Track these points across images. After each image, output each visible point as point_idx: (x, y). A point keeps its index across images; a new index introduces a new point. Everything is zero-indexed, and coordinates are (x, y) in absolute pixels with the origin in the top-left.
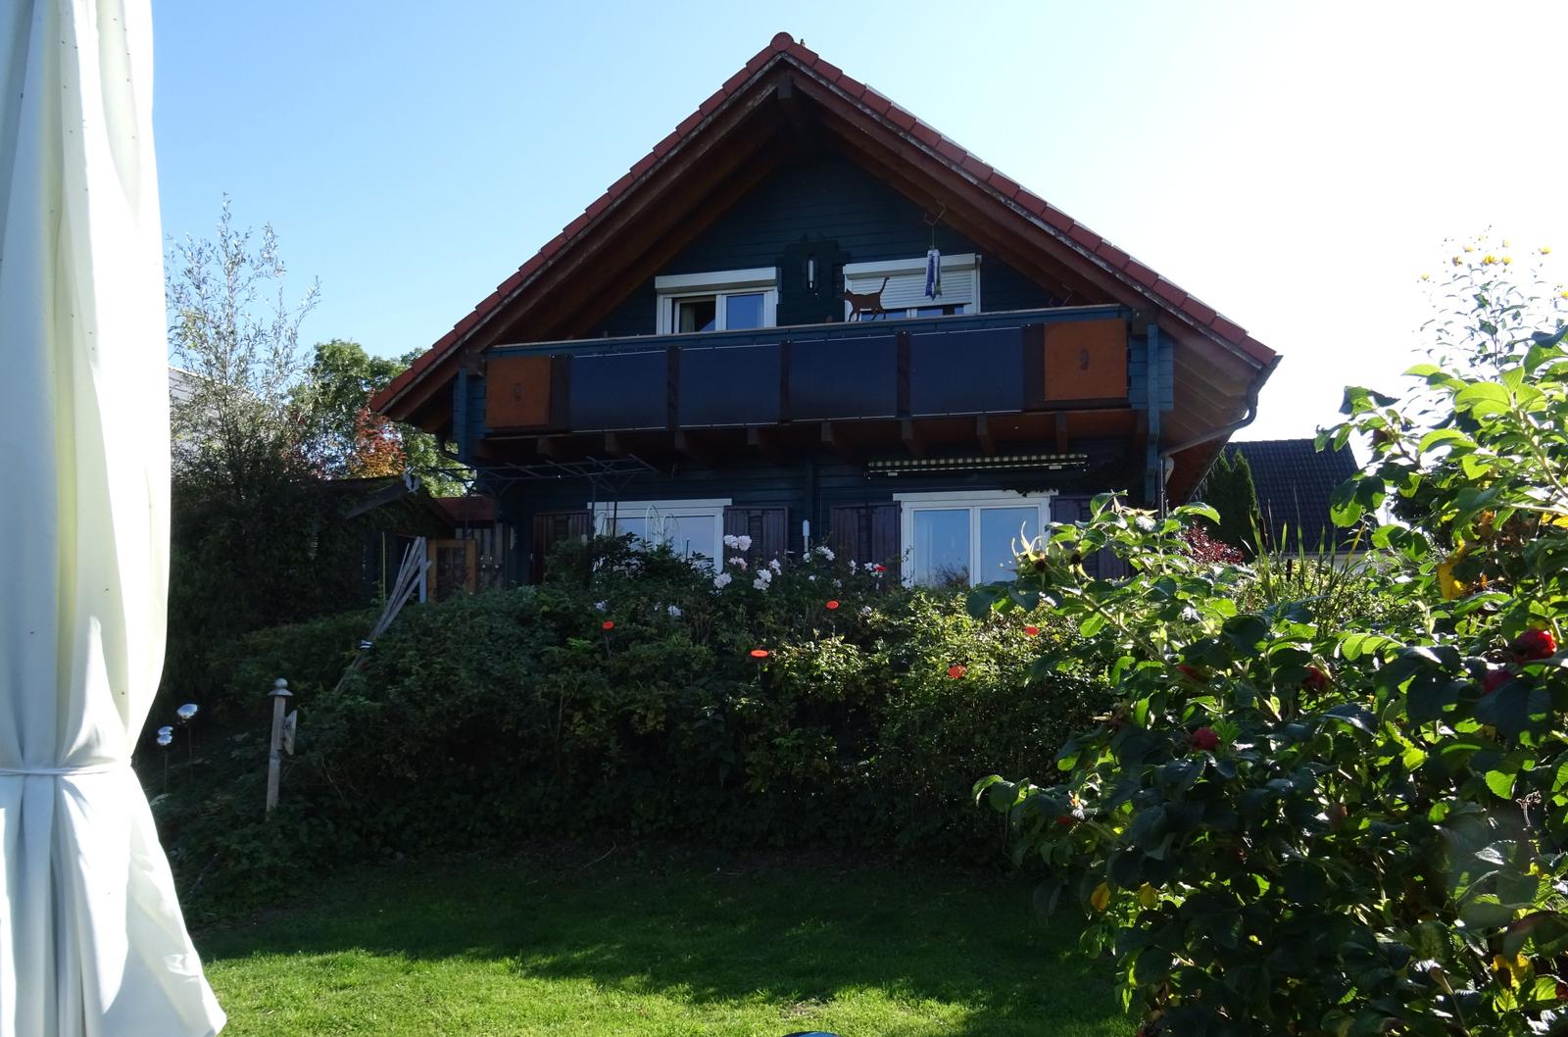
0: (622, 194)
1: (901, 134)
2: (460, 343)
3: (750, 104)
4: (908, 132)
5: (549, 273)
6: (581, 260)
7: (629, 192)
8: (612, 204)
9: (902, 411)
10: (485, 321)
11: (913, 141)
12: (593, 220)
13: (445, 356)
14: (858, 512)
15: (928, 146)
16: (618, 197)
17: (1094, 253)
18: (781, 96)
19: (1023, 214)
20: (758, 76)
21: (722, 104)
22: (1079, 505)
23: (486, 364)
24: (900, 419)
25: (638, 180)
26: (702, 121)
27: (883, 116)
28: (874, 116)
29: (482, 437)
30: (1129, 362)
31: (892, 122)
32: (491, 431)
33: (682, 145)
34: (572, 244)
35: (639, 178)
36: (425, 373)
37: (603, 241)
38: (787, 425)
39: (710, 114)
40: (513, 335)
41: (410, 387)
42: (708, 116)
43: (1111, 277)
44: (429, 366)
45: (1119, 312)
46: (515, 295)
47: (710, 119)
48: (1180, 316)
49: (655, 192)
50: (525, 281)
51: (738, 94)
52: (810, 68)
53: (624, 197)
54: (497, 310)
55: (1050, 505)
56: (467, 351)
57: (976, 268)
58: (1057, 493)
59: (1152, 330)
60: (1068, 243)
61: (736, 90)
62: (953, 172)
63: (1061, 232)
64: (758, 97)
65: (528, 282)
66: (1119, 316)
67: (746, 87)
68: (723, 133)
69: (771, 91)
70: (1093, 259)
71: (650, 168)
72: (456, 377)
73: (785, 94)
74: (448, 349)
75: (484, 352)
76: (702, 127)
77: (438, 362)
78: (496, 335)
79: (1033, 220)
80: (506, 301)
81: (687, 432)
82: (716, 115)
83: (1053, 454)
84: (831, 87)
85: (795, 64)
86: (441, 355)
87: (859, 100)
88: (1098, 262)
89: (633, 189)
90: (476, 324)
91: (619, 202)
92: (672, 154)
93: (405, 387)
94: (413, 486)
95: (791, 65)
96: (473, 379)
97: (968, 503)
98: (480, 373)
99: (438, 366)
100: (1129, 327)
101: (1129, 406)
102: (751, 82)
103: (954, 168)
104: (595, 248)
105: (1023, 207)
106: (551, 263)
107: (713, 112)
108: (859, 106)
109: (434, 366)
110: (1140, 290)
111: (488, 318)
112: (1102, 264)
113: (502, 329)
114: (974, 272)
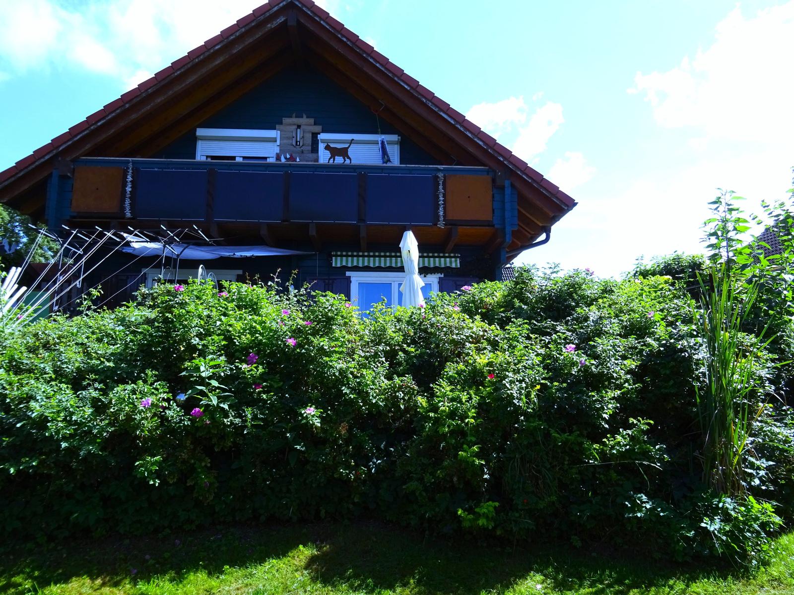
0: (181, 68)
1: (364, 55)
2: (55, 152)
3: (269, 25)
4: (369, 55)
5: (125, 113)
6: (149, 107)
7: (186, 67)
8: (174, 73)
9: (361, 220)
10: (76, 139)
11: (371, 60)
12: (160, 82)
13: (43, 160)
14: (324, 282)
15: (381, 64)
16: (179, 69)
17: (477, 136)
18: (289, 24)
19: (436, 110)
20: (276, 9)
21: (253, 21)
22: (455, 283)
23: (74, 169)
24: (359, 224)
25: (192, 61)
26: (238, 30)
27: (354, 43)
28: (348, 43)
29: (68, 218)
30: (493, 201)
31: (359, 48)
32: (75, 214)
33: (224, 43)
34: (144, 95)
35: (194, 59)
36: (26, 170)
37: (166, 97)
38: (286, 223)
39: (244, 27)
40: (97, 151)
41: (13, 179)
42: (242, 28)
43: (486, 151)
44: (30, 165)
45: (488, 172)
46: (99, 124)
47: (243, 30)
48: (524, 176)
49: (204, 71)
50: (107, 116)
51: (262, 17)
52: (309, 9)
53: (182, 70)
54: (85, 133)
55: (439, 283)
56: (60, 159)
57: (397, 144)
58: (442, 276)
59: (507, 183)
60: (462, 129)
61: (262, 15)
62: (395, 81)
63: (457, 122)
64: (274, 22)
65: (110, 117)
66: (488, 175)
67: (268, 14)
68: (251, 40)
69: (283, 20)
70: (476, 140)
71: (202, 54)
72: (50, 175)
73: (292, 23)
74: (45, 155)
75: (74, 161)
76: (238, 34)
77: (37, 163)
78: (83, 150)
79: (441, 113)
80: (92, 128)
81: (218, 223)
82: (247, 28)
83: (441, 253)
84: (322, 22)
85: (300, 5)
86: (39, 159)
87: (339, 32)
88: (478, 141)
89: (189, 66)
90: (68, 141)
91: (178, 73)
92: (217, 47)
93: (9, 178)
94: (10, 250)
95: (297, 6)
96: (63, 178)
97: (391, 279)
98: (69, 174)
99: (37, 167)
100: (494, 181)
101: (493, 226)
102: (271, 12)
103: (396, 79)
104: (159, 100)
105: (436, 106)
106: (127, 106)
107: (245, 26)
108: (339, 36)
109: (33, 166)
110: (502, 160)
111: (78, 137)
112: (481, 143)
113: (88, 147)
114: (396, 146)
